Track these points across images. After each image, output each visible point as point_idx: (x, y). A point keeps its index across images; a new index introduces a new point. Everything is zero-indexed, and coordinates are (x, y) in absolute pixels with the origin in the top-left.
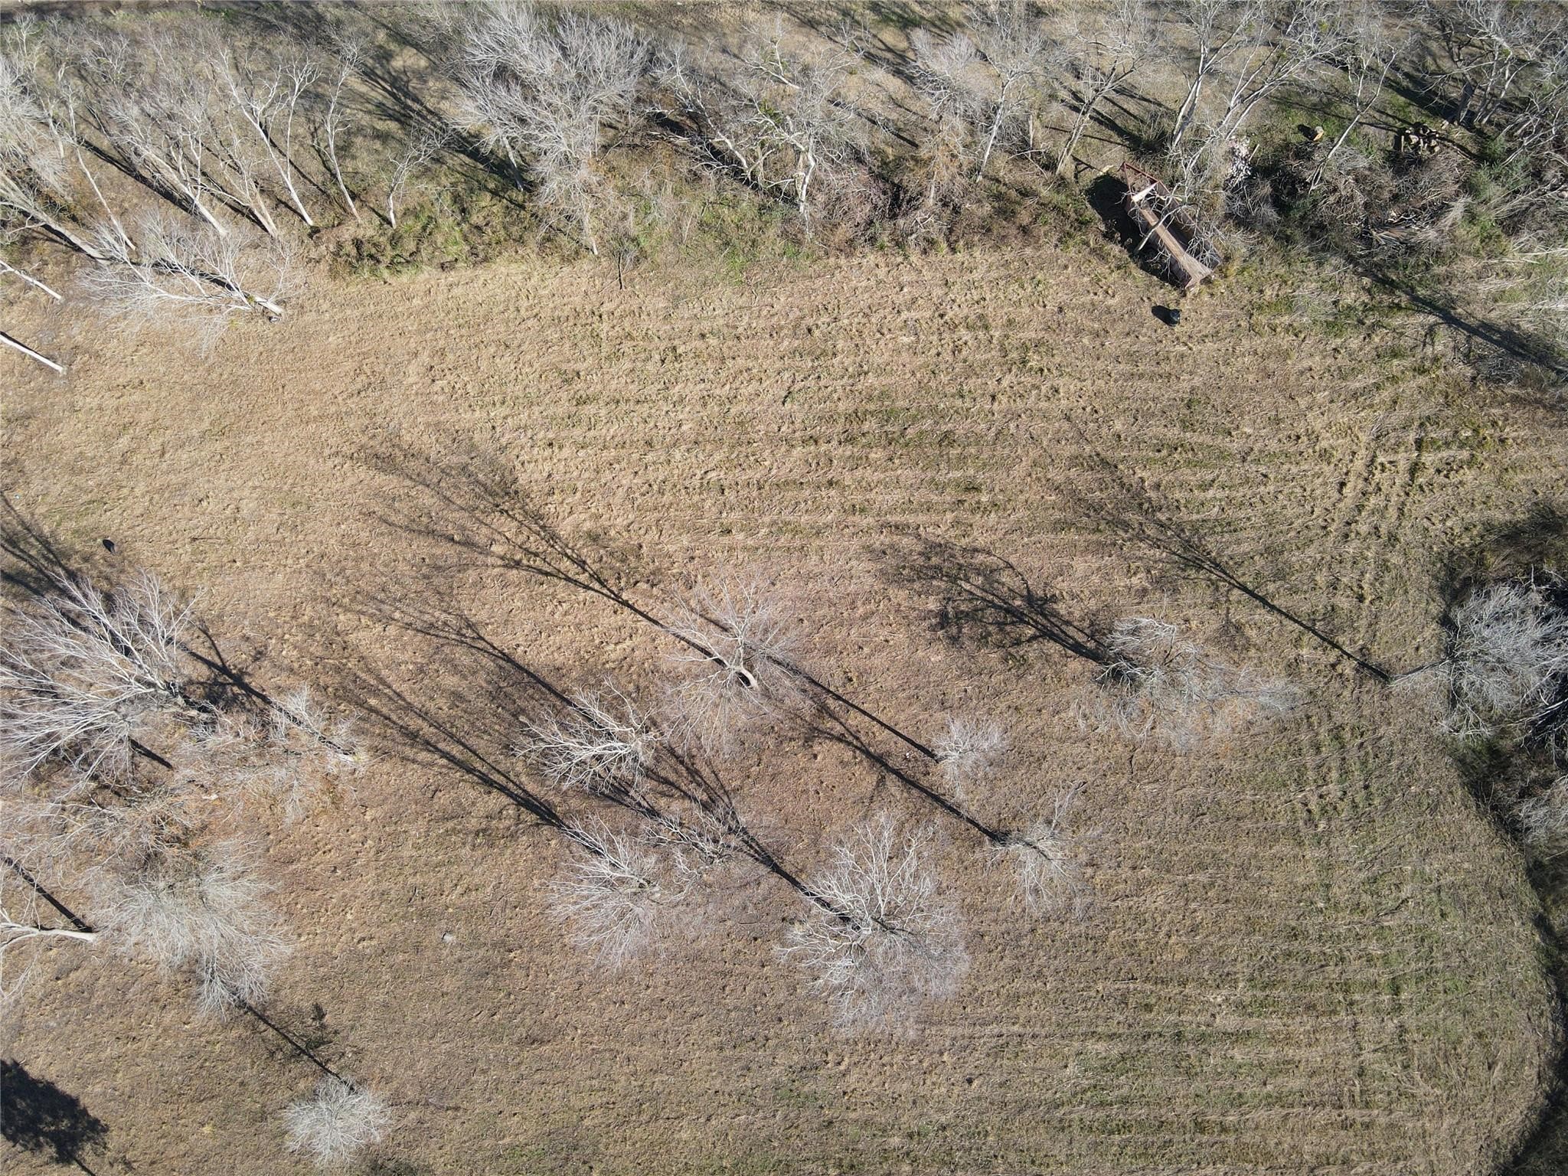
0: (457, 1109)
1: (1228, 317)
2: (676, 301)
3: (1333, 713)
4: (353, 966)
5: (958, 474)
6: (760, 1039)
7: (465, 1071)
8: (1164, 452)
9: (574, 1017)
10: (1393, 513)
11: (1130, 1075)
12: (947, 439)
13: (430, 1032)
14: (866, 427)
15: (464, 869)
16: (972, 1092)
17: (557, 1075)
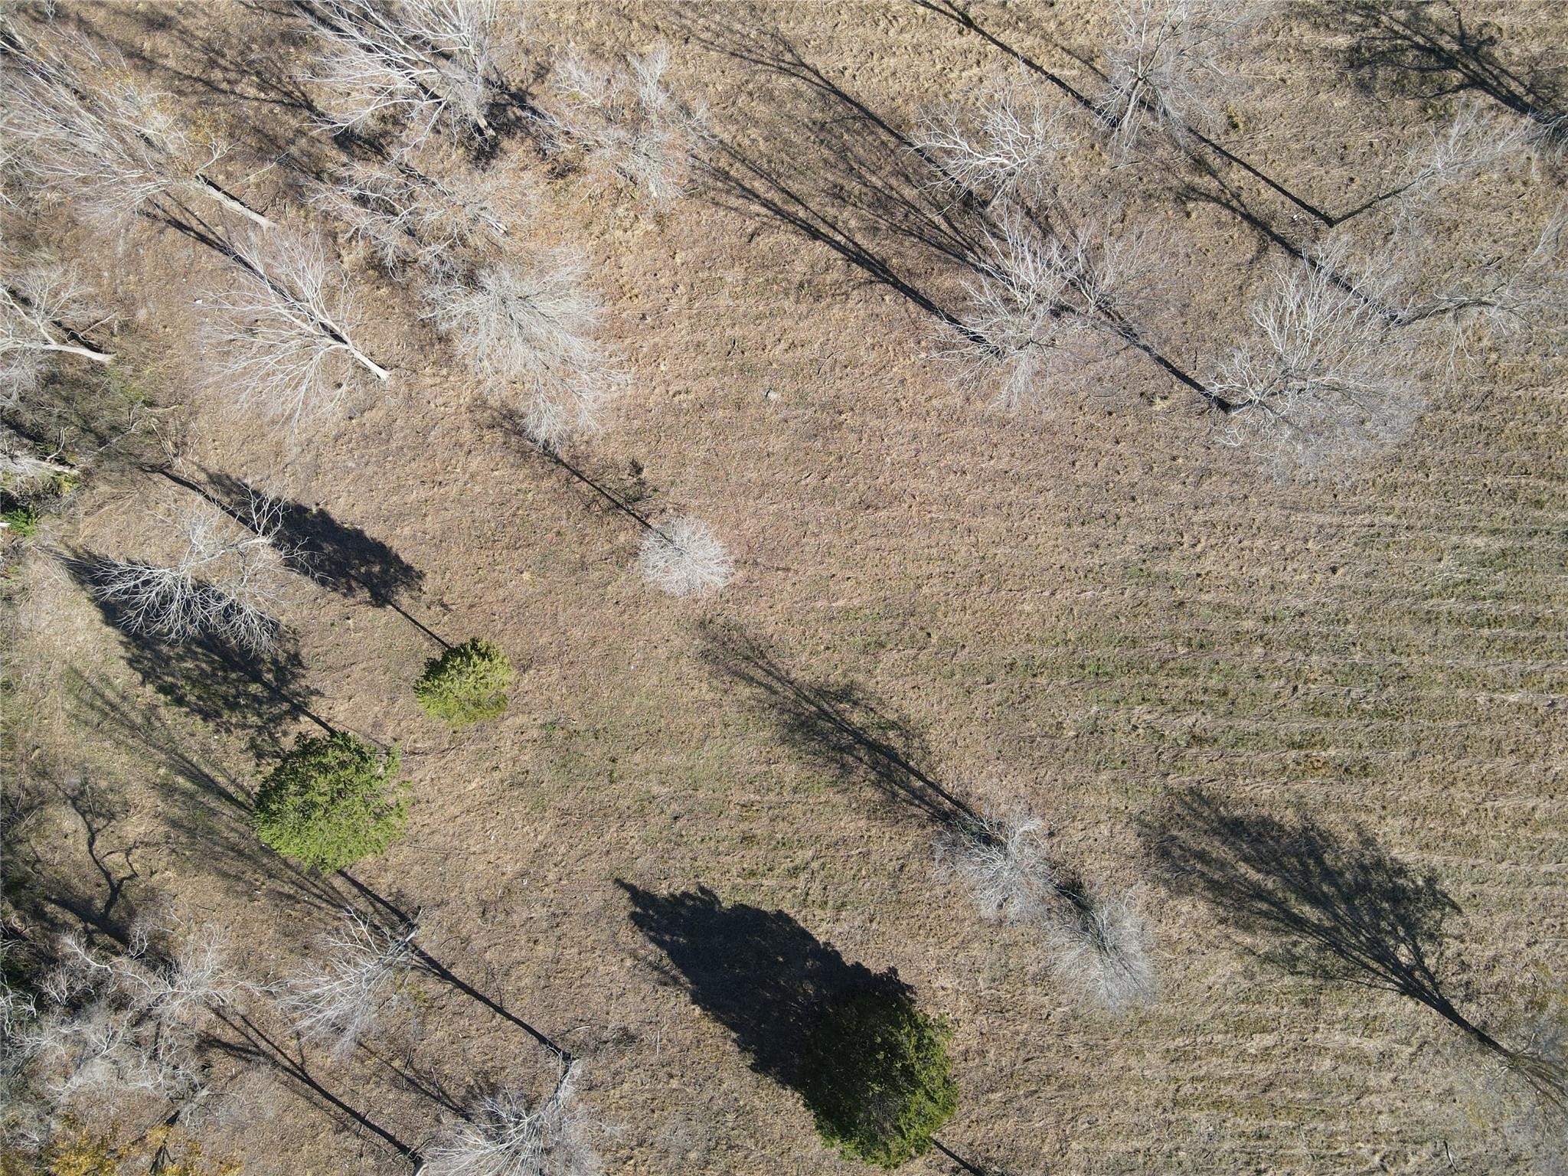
0: (788, 570)
4: (670, 419)
6: (1111, 518)
7: (796, 533)
9: (913, 484)
11: (1509, 570)
13: (756, 491)
15: (788, 323)
16: (1336, 580)
17: (893, 541)
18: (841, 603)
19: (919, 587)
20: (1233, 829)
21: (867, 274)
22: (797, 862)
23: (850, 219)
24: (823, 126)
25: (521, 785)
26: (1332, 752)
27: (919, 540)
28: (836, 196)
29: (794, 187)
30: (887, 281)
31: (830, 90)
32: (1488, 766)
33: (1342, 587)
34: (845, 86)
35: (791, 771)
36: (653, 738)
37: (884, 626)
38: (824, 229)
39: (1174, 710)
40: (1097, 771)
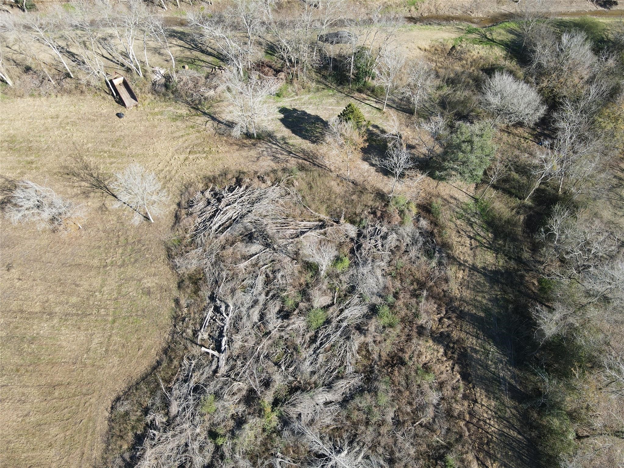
3: (128, 232)
5: (28, 158)
8: (102, 153)
10: (173, 172)
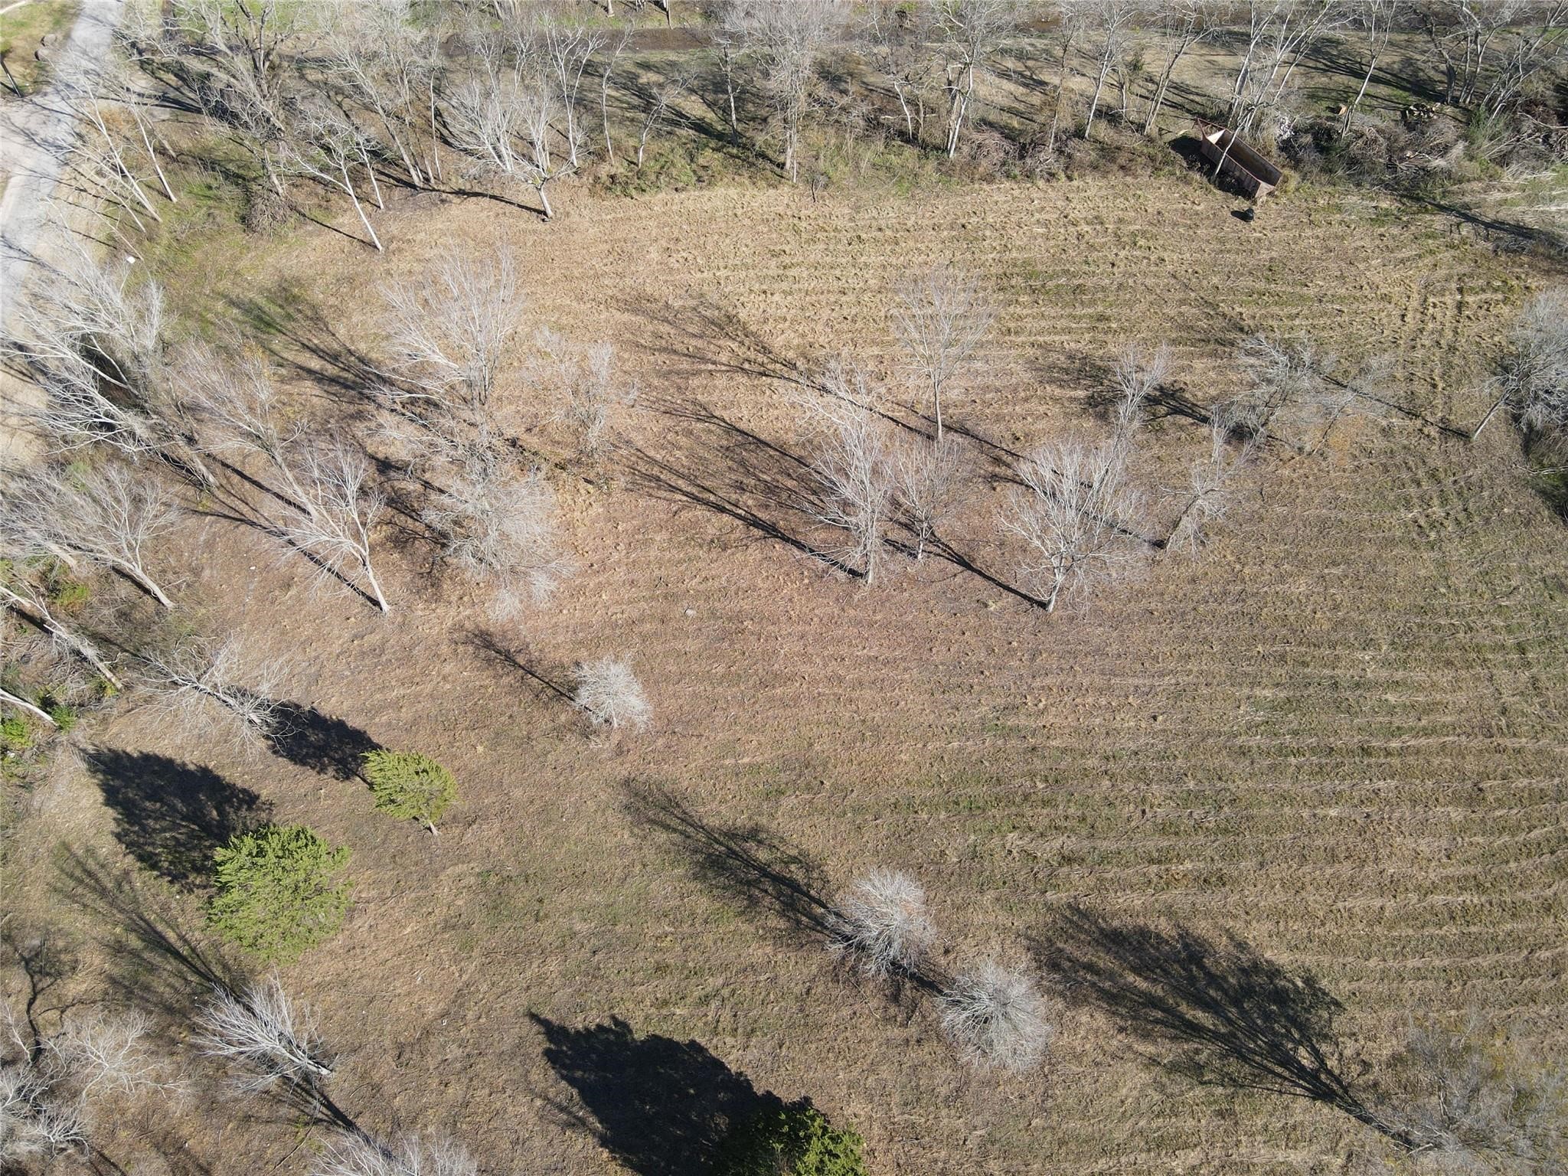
0: (701, 736)
1: (1293, 217)
2: (857, 209)
3: (1427, 460)
5: (1090, 311)
8: (1255, 296)
11: (1298, 713)
12: (1080, 289)
14: (1013, 282)
15: (700, 565)
16: (1158, 726)
17: (789, 712)
18: (746, 760)
19: (811, 745)
20: (1114, 939)
21: (761, 533)
22: (709, 989)
23: (748, 500)
24: (727, 449)
25: (453, 927)
26: (1188, 865)
27: (809, 710)
28: (737, 487)
29: (707, 484)
30: (776, 536)
31: (731, 429)
32: (1329, 871)
33: (1164, 731)
34: (742, 426)
35: (703, 904)
36: (579, 879)
37: (784, 777)
38: (728, 506)
39: (1042, 835)
40: (982, 892)
